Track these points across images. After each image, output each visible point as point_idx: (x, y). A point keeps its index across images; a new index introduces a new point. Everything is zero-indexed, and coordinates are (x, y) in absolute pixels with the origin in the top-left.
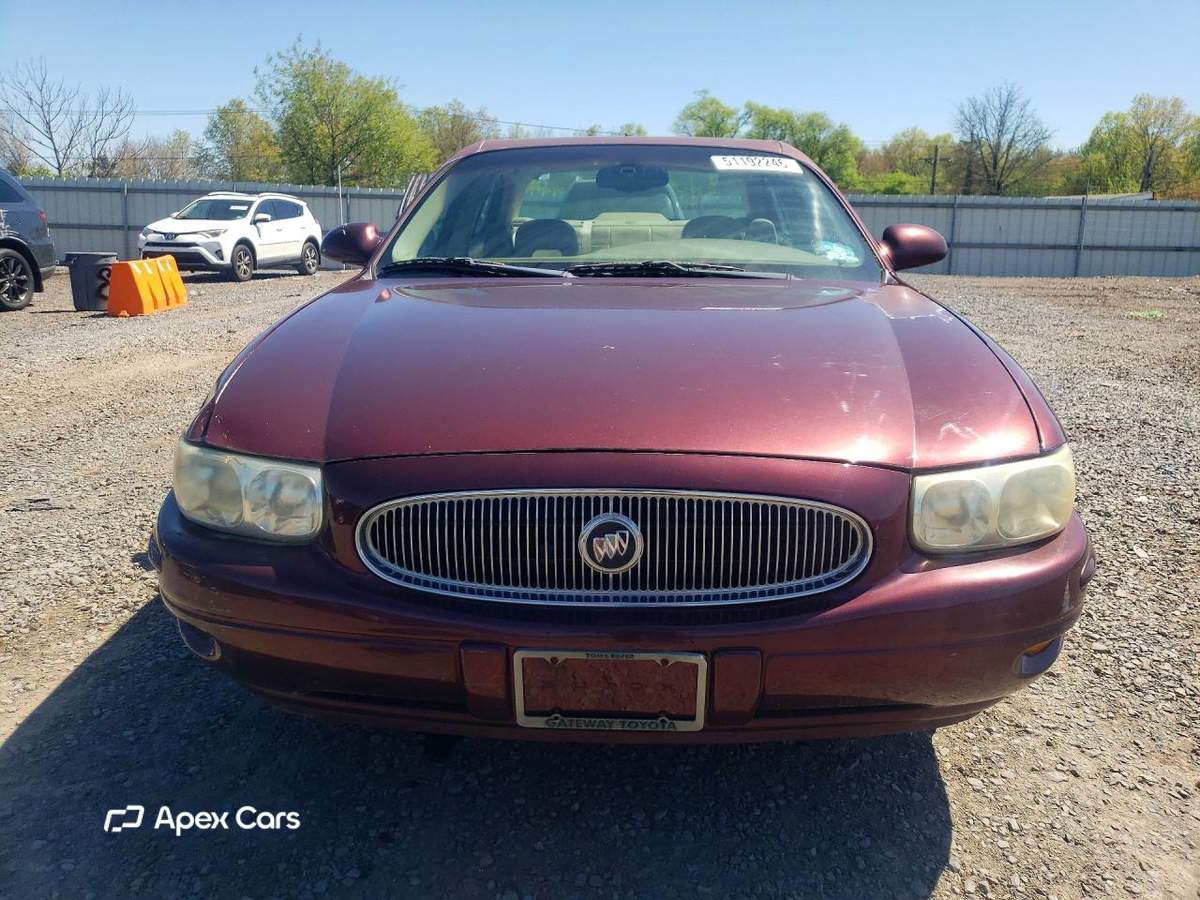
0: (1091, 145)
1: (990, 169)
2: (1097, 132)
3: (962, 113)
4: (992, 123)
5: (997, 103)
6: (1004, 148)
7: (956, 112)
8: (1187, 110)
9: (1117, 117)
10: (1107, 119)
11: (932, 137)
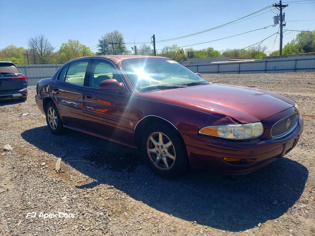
0: (61, 51)
1: (41, 57)
2: (61, 48)
3: (30, 42)
4: (39, 44)
5: (39, 40)
6: (43, 51)
7: (28, 41)
8: (80, 43)
9: (65, 44)
10: (63, 44)
11: (18, 47)
